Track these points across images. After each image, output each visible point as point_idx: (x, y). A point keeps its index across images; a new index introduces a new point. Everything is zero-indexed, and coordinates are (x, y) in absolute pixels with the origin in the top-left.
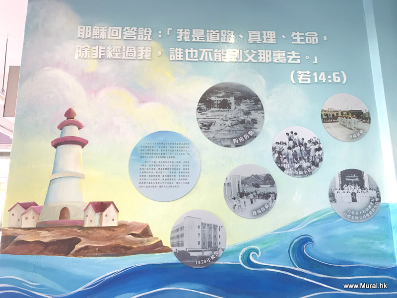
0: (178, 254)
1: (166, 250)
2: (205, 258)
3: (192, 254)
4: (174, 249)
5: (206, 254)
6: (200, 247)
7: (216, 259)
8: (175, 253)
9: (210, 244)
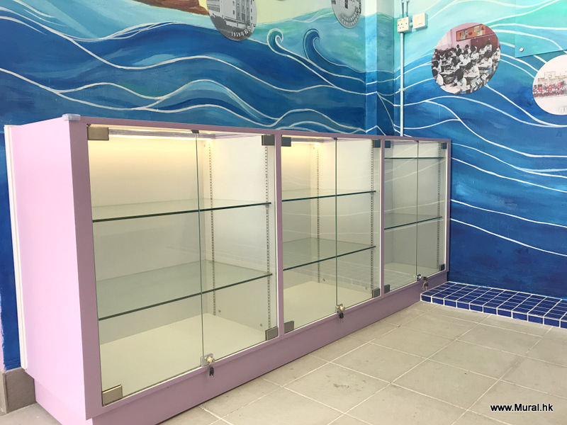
1: (202, 11)
2: (239, 30)
3: (228, 23)
4: (211, 12)
5: (241, 26)
6: (234, 17)
7: (249, 35)
8: (212, 18)
9: (243, 15)
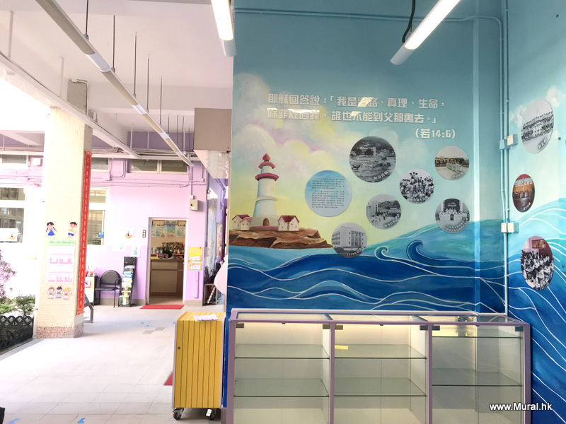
0: (336, 249)
1: (329, 246)
2: (353, 252)
3: (345, 249)
4: (334, 246)
5: (354, 249)
6: (350, 245)
7: (360, 253)
8: (335, 248)
9: (356, 243)
